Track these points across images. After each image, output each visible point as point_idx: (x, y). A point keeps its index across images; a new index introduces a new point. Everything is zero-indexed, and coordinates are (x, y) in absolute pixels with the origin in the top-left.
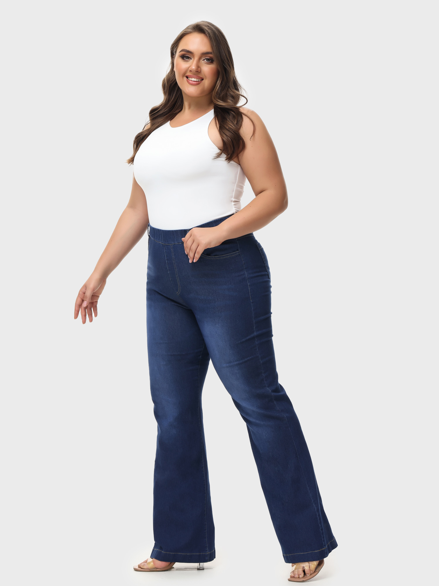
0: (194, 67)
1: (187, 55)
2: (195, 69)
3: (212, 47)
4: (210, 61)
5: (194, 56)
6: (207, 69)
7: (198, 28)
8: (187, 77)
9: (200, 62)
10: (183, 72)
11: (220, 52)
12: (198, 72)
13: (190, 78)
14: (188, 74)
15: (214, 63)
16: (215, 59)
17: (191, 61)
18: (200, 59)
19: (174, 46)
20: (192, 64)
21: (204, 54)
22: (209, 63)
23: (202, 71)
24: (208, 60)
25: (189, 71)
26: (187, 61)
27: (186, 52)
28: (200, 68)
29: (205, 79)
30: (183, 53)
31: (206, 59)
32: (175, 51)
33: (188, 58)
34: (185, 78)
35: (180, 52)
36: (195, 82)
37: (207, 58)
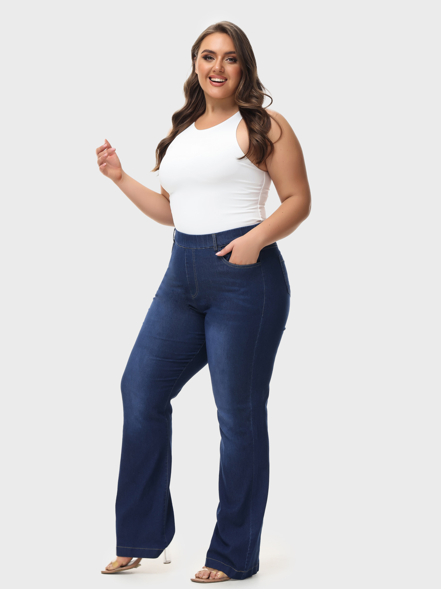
0: (217, 67)
1: (209, 56)
2: (218, 70)
3: (235, 46)
4: (233, 60)
5: (217, 57)
6: (231, 69)
7: (221, 28)
8: (210, 78)
9: (224, 62)
10: (205, 73)
11: (242, 52)
12: (221, 72)
13: (213, 78)
14: (212, 74)
15: (237, 62)
16: (238, 58)
17: (214, 61)
18: (223, 59)
19: (195, 48)
20: (215, 64)
21: (227, 54)
22: (232, 62)
23: (225, 71)
24: (231, 59)
25: (212, 72)
26: (210, 62)
27: (209, 52)
28: (224, 68)
29: (228, 79)
30: (205, 53)
31: (229, 59)
32: (196, 53)
33: (211, 58)
34: (208, 79)
35: (202, 52)
36: (219, 84)
37: (230, 57)
